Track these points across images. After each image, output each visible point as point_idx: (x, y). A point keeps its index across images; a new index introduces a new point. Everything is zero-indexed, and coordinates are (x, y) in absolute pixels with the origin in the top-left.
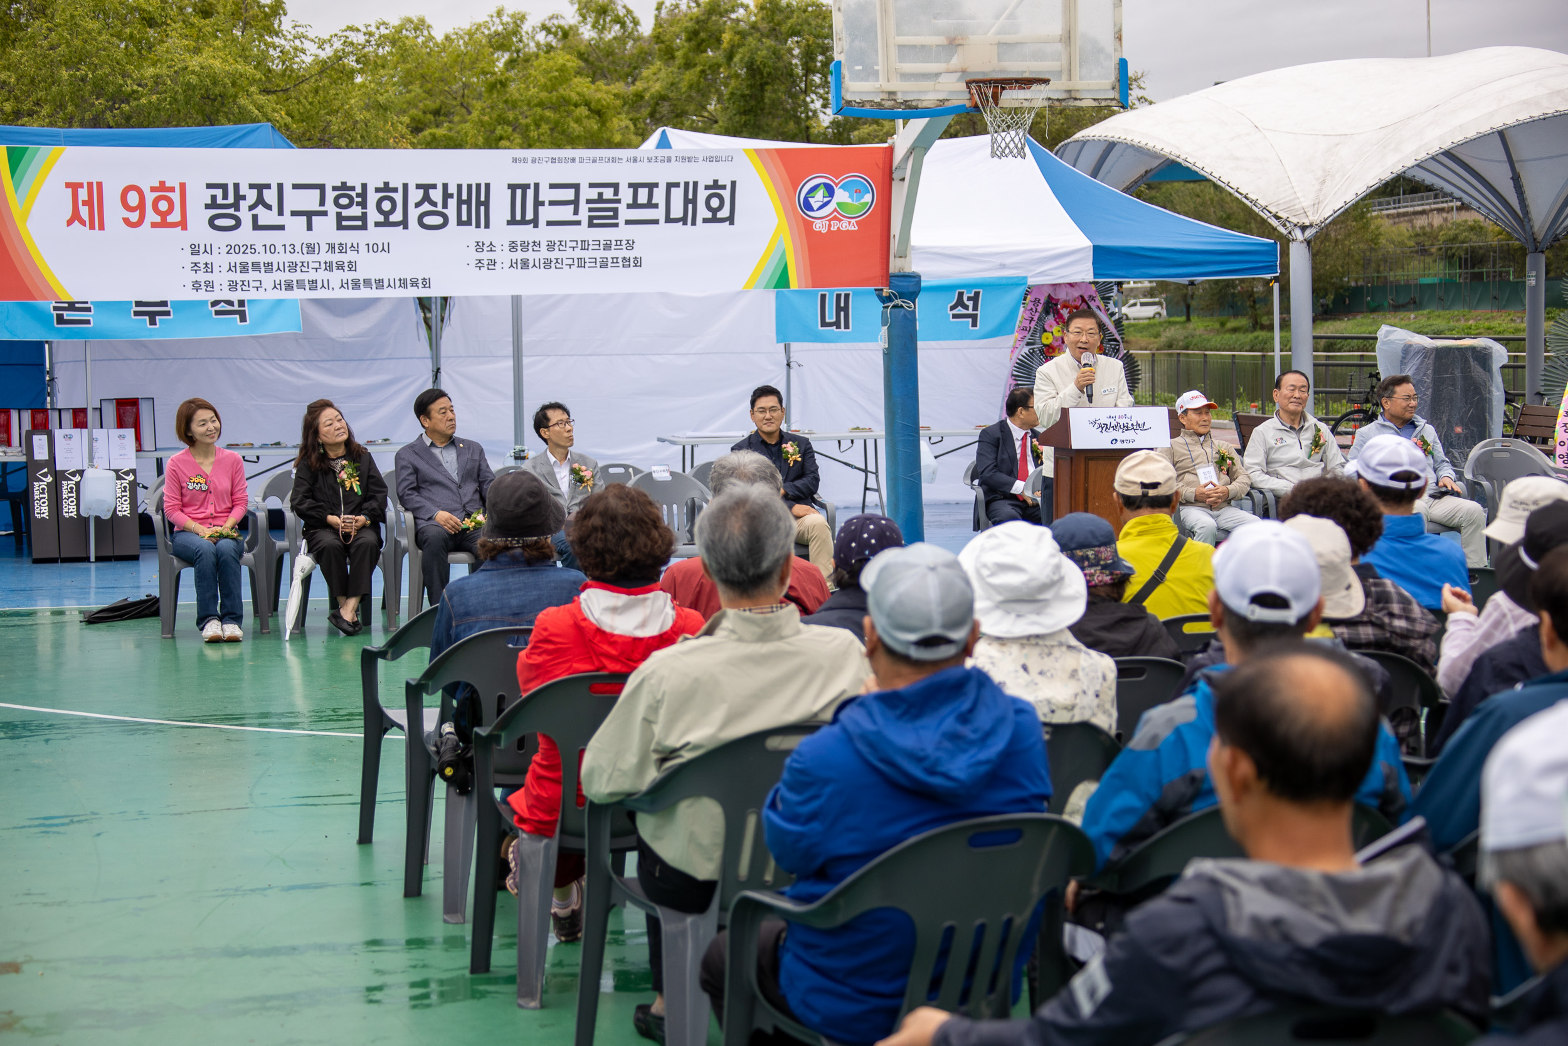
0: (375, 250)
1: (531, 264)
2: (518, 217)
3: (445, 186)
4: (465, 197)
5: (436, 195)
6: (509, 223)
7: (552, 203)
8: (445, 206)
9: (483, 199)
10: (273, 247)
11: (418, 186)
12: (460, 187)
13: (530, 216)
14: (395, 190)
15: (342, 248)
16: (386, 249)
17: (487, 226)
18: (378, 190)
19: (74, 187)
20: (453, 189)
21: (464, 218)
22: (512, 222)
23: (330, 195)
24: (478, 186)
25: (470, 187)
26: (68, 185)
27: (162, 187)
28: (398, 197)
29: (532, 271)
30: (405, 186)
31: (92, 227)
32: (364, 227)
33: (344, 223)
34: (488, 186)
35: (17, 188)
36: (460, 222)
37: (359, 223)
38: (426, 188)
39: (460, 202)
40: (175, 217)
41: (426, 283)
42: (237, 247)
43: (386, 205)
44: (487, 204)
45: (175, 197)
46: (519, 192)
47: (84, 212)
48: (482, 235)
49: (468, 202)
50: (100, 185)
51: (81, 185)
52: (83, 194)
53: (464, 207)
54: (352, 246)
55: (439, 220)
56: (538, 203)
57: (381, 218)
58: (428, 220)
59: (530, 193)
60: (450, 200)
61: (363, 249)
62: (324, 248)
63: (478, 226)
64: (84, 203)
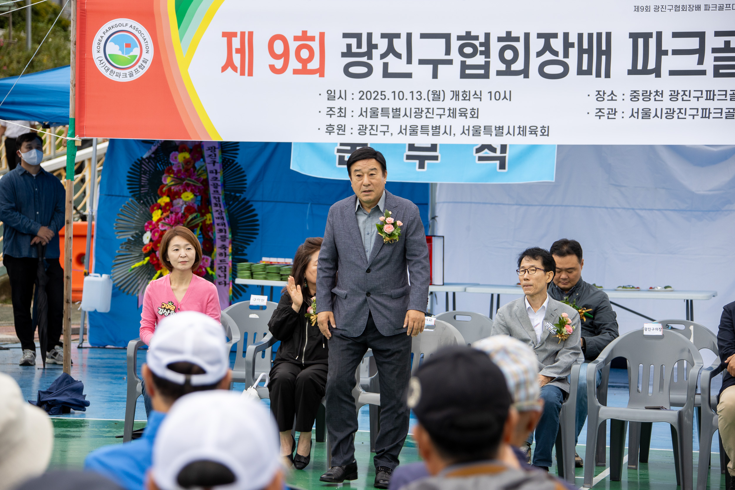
0: (497, 98)
1: (653, 114)
2: (640, 67)
3: (566, 35)
4: (585, 46)
5: (557, 44)
6: (630, 72)
7: (676, 52)
8: (566, 55)
9: (604, 48)
10: (401, 93)
11: (540, 36)
12: (580, 36)
13: (652, 65)
14: (517, 39)
15: (466, 95)
16: (508, 96)
17: (608, 75)
18: (500, 39)
19: (229, 36)
20: (573, 39)
21: (585, 67)
22: (634, 71)
23: (455, 44)
24: (599, 35)
25: (590, 36)
26: (224, 34)
27: (304, 36)
28: (520, 46)
29: (653, 121)
30: (527, 36)
31: (242, 73)
32: (486, 76)
33: (468, 72)
34: (609, 35)
35: (181, 37)
36: (580, 72)
37: (482, 72)
38: (547, 37)
39: (581, 51)
40: (314, 65)
41: (545, 131)
42: (369, 93)
43: (509, 55)
44: (608, 53)
45: (315, 45)
46: (641, 41)
47: (237, 59)
48: (602, 83)
49: (589, 51)
50: (251, 34)
51: (235, 34)
52: (236, 43)
53: (585, 57)
54: (475, 94)
55: (558, 69)
56: (661, 53)
57: (503, 67)
58: (549, 69)
59: (652, 42)
60: (571, 50)
61: (486, 96)
62: (449, 95)
63: (598, 75)
64: (237, 51)
